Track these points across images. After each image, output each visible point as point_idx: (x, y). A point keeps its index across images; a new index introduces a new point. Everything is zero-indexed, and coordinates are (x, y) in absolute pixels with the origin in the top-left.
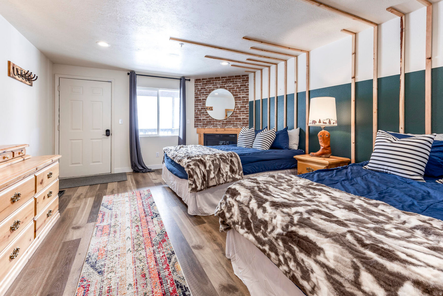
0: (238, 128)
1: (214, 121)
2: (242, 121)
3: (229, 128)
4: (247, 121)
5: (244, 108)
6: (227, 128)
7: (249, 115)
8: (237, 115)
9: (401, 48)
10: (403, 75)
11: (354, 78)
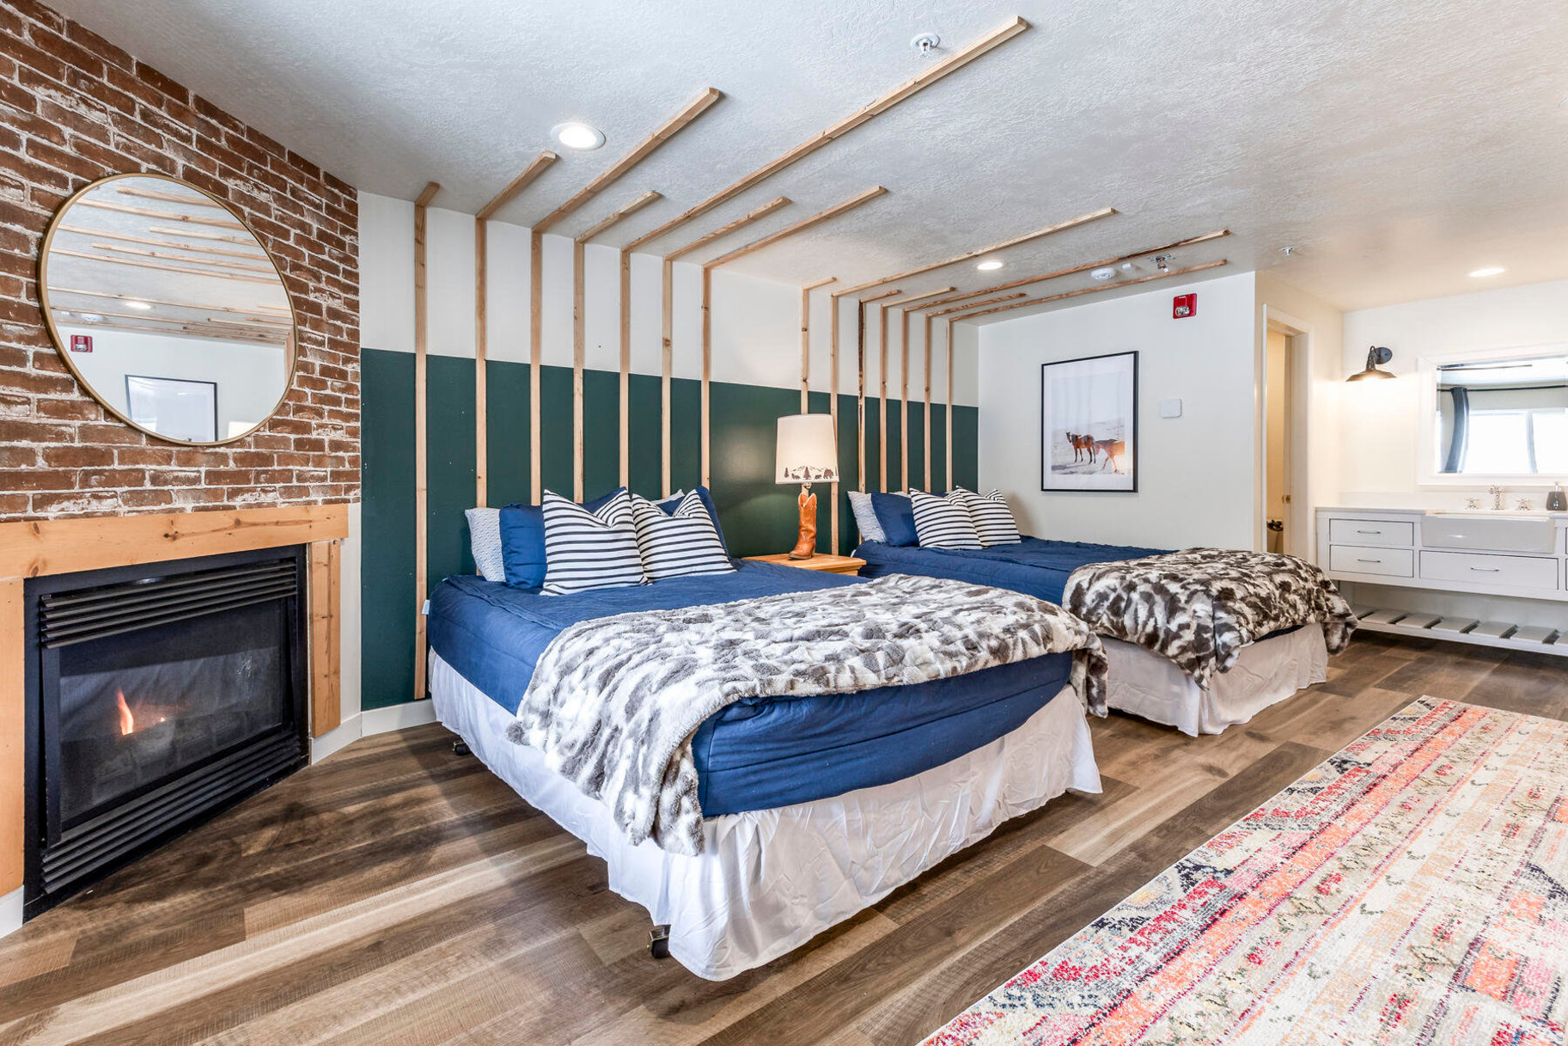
0: (309, 503)
1: (142, 452)
2: (328, 461)
3: (259, 505)
4: (353, 461)
5: (338, 384)
6: (250, 506)
7: (359, 424)
8: (304, 418)
9: (861, 353)
10: (863, 399)
11: (805, 381)
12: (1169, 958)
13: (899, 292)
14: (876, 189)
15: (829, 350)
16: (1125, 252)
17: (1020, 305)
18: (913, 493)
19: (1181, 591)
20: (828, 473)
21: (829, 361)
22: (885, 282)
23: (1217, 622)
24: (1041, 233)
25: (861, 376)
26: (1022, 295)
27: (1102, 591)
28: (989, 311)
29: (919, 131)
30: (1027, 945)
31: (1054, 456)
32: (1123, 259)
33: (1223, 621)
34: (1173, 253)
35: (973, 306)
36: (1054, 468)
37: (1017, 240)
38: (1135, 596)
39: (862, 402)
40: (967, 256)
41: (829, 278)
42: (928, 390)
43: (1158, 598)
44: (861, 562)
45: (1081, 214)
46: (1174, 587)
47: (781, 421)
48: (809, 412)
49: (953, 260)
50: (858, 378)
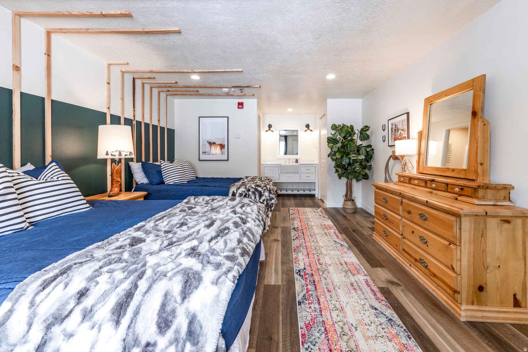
9: (134, 101)
10: (135, 121)
11: (109, 108)
12: (319, 304)
13: (154, 78)
14: (177, 29)
15: (120, 96)
16: (235, 85)
17: (195, 95)
18: (162, 162)
19: (262, 190)
20: (131, 153)
21: (120, 101)
22: (152, 72)
23: (270, 197)
24: (220, 71)
25: (134, 111)
26: (198, 91)
27: (241, 192)
28: (183, 94)
29: (210, 12)
30: (291, 325)
31: (203, 149)
32: (233, 87)
33: (271, 197)
34: (245, 89)
35: (179, 91)
36: (203, 153)
37: (211, 71)
38: (250, 193)
39: (134, 122)
40: (191, 71)
41: (126, 62)
42: (159, 120)
43: (256, 193)
44: (144, 193)
45: (234, 68)
46: (260, 189)
47: (100, 127)
48: (111, 124)
49: (185, 71)
50: (133, 111)
